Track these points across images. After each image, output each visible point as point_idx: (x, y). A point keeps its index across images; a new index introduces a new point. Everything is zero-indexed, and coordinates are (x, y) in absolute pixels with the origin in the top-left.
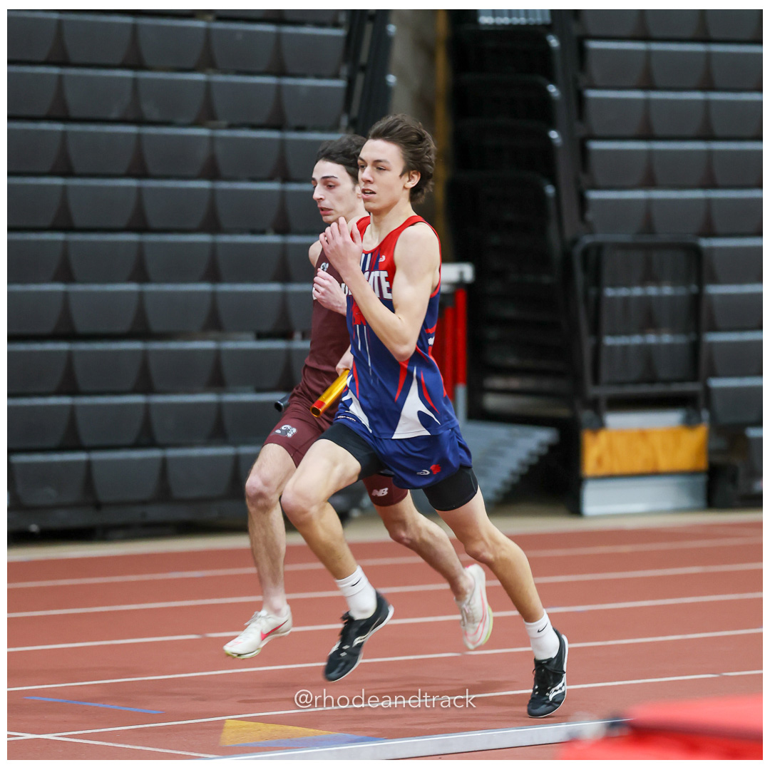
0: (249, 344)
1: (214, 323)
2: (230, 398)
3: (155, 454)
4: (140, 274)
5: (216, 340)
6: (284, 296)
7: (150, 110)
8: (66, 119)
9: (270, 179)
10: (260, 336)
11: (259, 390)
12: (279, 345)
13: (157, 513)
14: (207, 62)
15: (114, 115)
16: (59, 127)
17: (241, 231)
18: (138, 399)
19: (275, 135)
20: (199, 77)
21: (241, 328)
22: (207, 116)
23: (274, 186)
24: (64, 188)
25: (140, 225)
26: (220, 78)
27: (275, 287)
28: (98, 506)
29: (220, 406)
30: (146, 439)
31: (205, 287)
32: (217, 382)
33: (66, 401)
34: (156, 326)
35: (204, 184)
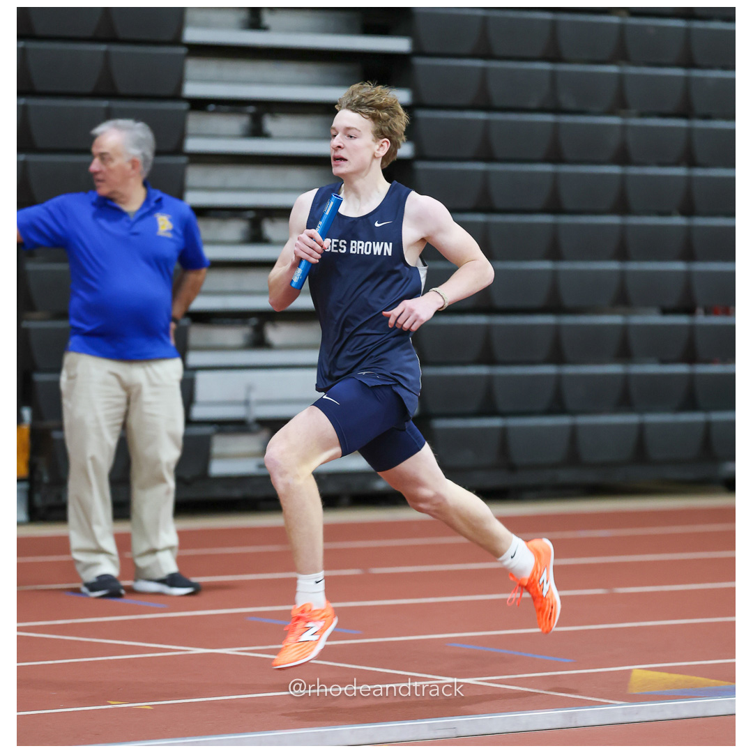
0: (654, 319)
1: (623, 299)
2: (637, 369)
3: (564, 421)
4: (554, 253)
5: (624, 314)
6: (688, 275)
7: (567, 101)
8: (488, 108)
9: (676, 164)
10: (665, 311)
11: (664, 361)
12: (682, 320)
13: (566, 476)
14: (621, 55)
15: (533, 104)
16: (481, 116)
17: (649, 213)
18: (549, 370)
19: (681, 123)
20: (612, 69)
21: (647, 303)
22: (619, 105)
23: (680, 171)
24: (486, 174)
25: (554, 207)
26: (632, 70)
27: (679, 266)
28: (512, 468)
29: (626, 378)
30: (557, 407)
31: (613, 266)
32: (624, 353)
33: (483, 370)
34: (568, 300)
35: (615, 170)
